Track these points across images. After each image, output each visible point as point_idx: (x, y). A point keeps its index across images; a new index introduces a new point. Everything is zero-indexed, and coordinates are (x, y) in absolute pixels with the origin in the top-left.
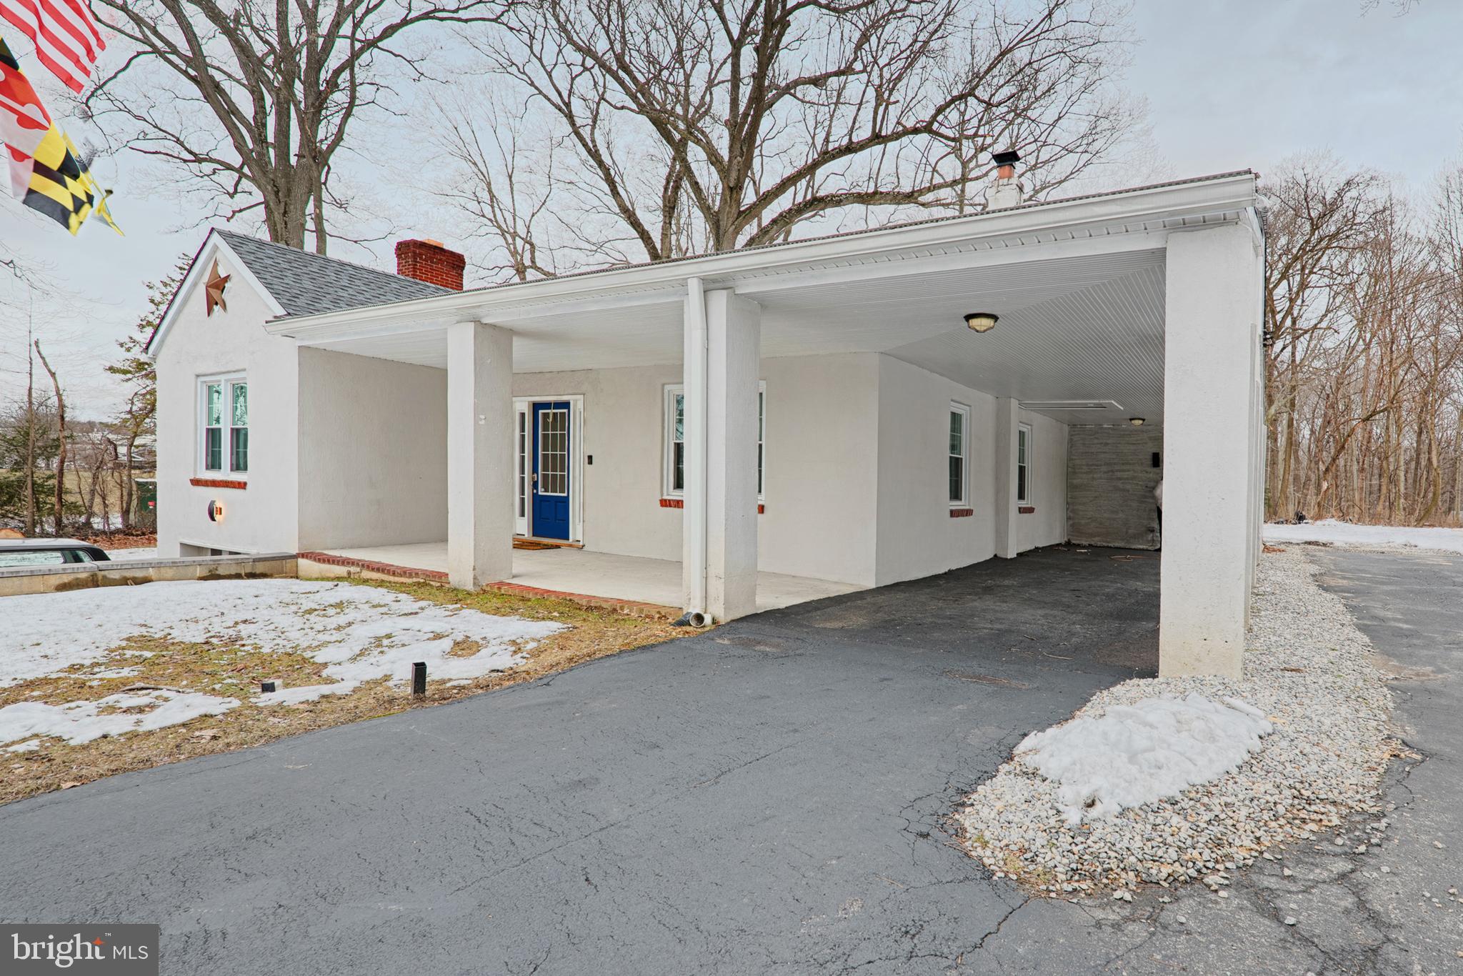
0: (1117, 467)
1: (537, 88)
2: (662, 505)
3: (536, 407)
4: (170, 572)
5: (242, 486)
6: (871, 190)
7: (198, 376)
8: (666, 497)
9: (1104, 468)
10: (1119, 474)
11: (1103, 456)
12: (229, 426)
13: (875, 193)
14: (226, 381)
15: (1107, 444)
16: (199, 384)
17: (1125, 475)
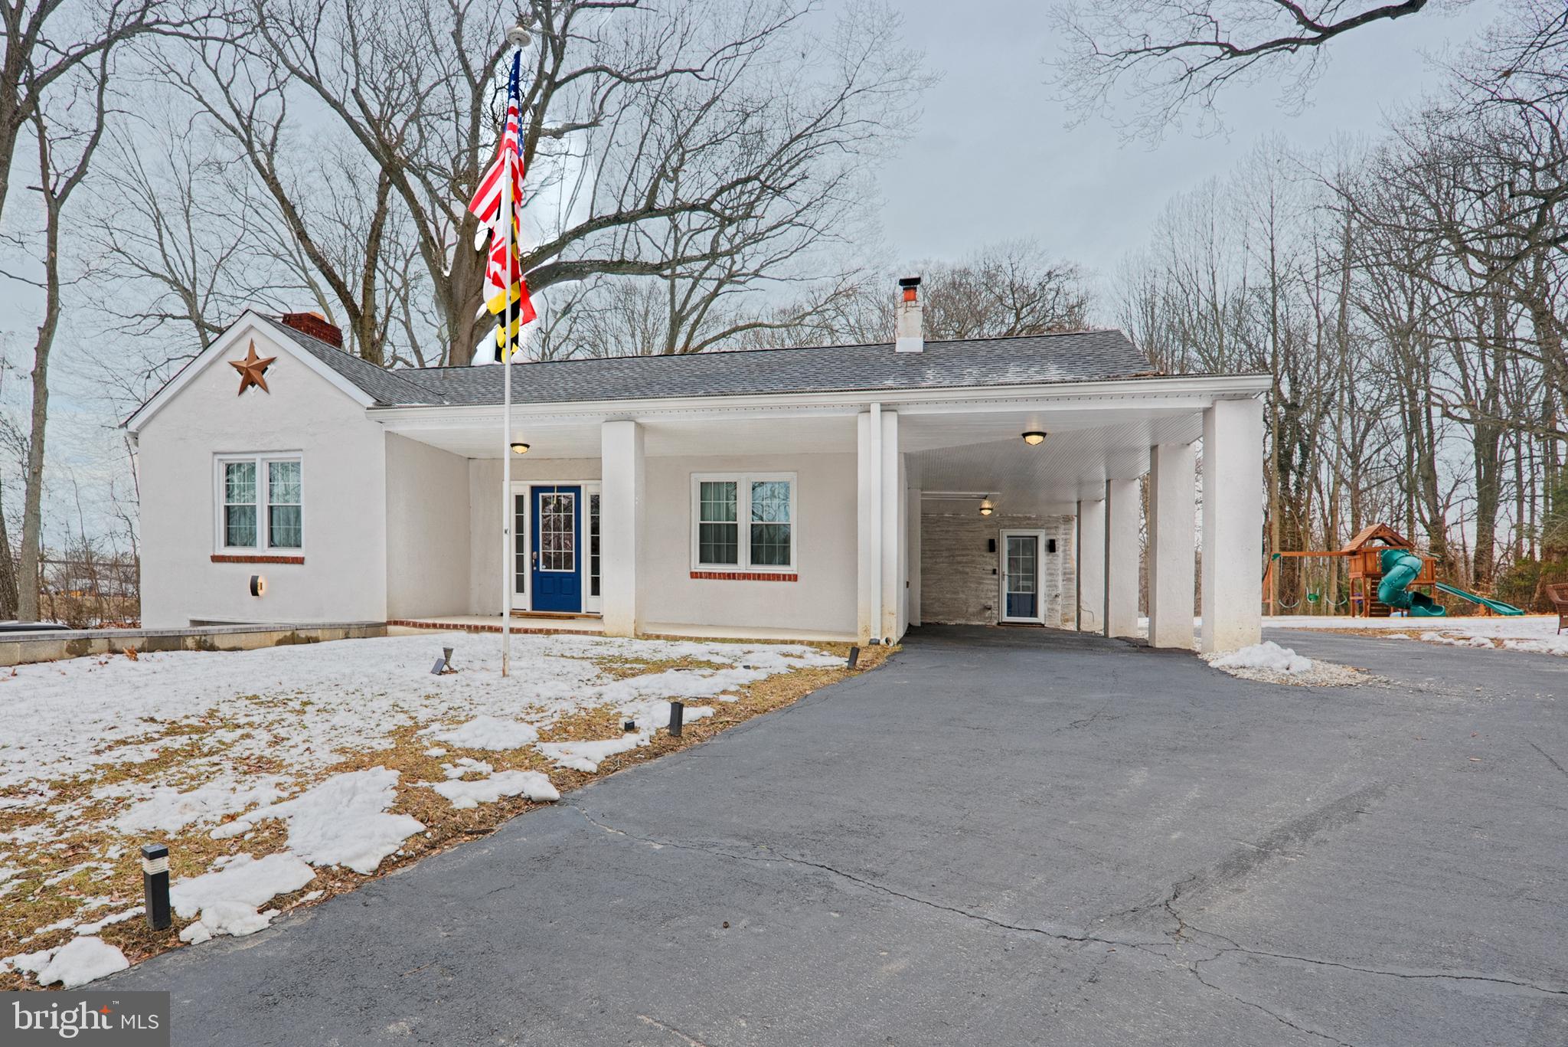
0: (957, 553)
1: (205, 104)
2: (692, 577)
3: (535, 490)
4: (327, 634)
5: (300, 561)
6: (615, 259)
7: (215, 453)
8: (694, 570)
9: (945, 554)
10: (959, 559)
11: (944, 542)
12: (266, 504)
13: (622, 262)
14: (263, 459)
15: (947, 532)
16: (216, 461)
17: (965, 559)
